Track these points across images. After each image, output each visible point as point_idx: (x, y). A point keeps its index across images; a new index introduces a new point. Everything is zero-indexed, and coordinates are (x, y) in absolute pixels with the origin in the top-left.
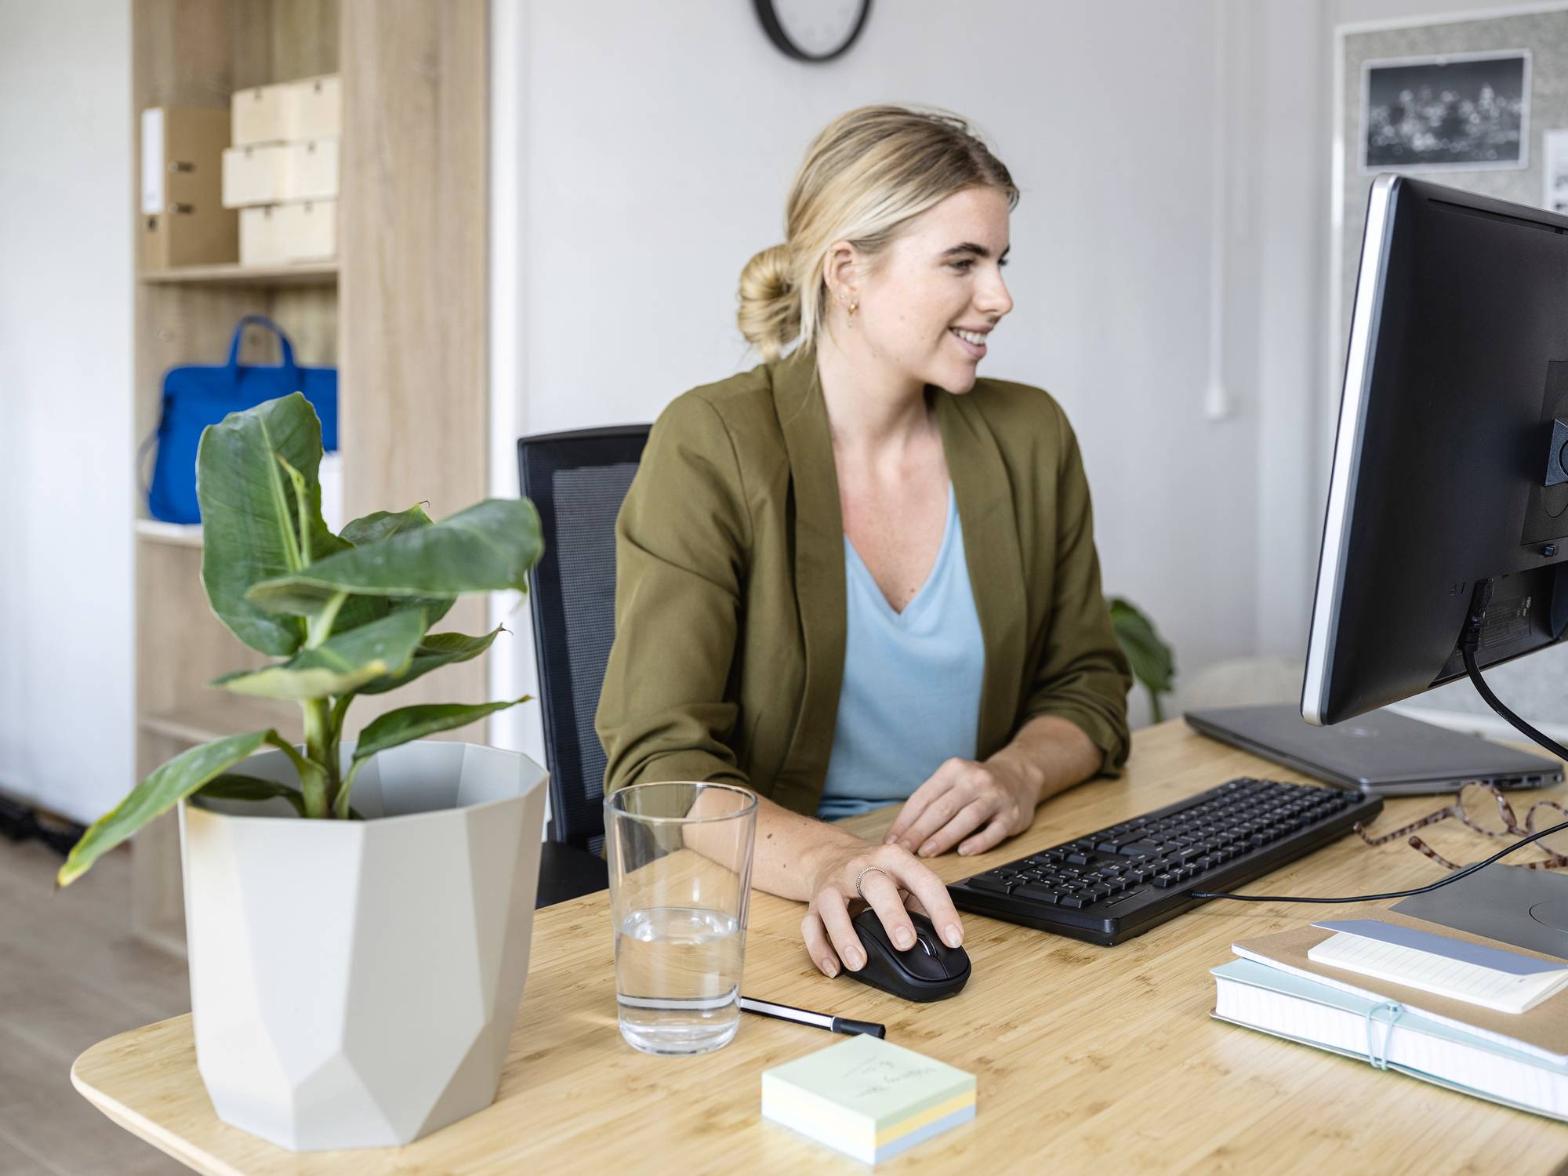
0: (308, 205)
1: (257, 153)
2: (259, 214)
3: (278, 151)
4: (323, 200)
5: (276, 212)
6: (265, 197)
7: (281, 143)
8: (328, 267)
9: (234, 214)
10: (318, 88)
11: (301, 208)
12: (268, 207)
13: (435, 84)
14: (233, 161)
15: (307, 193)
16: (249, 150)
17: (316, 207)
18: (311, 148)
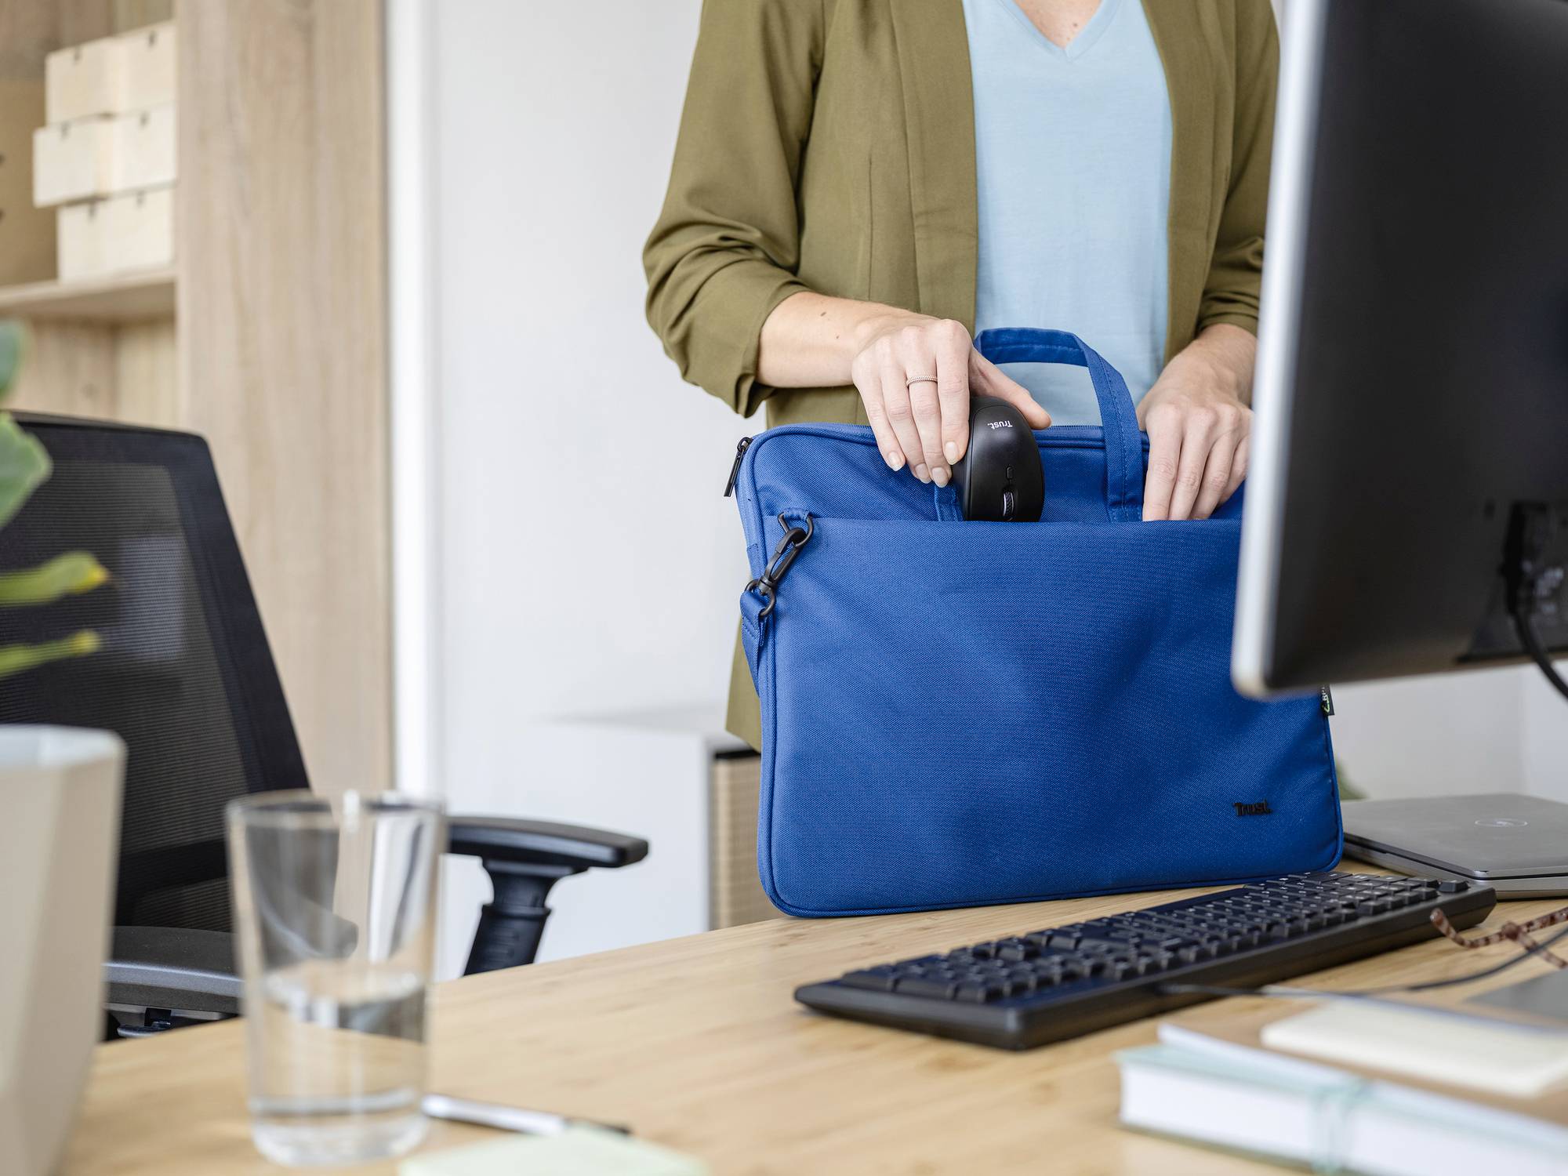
0: (140, 195)
1: (74, 131)
2: (81, 213)
3: (104, 127)
4: (157, 188)
5: (102, 209)
6: (85, 189)
7: (107, 116)
8: (163, 275)
9: (50, 215)
10: (152, 40)
11: (131, 201)
12: (92, 201)
13: (307, 30)
14: (45, 142)
15: (138, 182)
16: (65, 128)
17: (150, 198)
18: (144, 120)
